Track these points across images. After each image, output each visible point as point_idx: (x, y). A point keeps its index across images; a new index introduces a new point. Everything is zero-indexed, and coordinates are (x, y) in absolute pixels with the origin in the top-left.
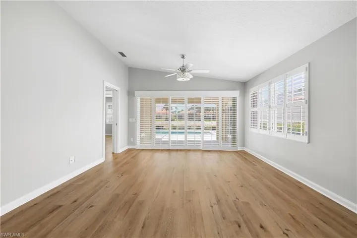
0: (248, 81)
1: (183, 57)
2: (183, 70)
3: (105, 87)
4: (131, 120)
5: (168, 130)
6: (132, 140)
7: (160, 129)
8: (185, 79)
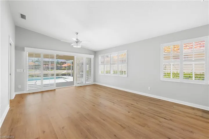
0: (97, 51)
1: (77, 34)
6: (20, 87)
7: (33, 77)
8: (78, 47)
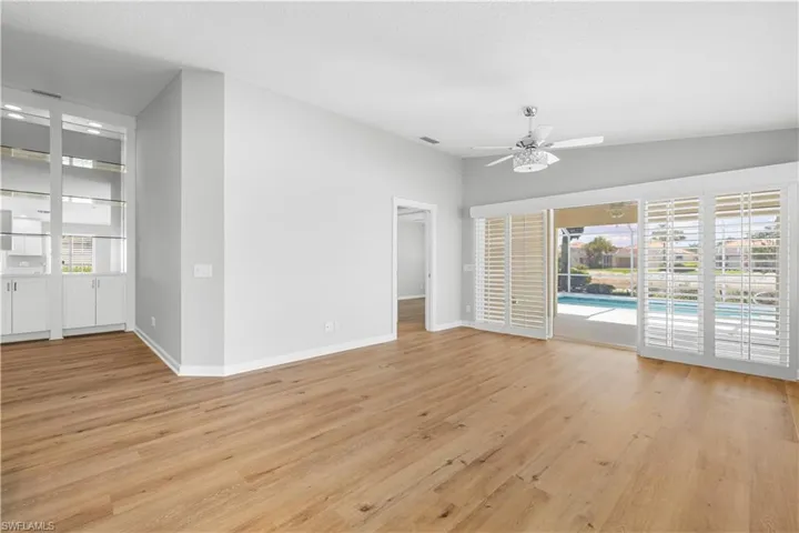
1: (529, 112)
2: (529, 145)
3: (396, 207)
4: (466, 268)
5: (634, 299)
6: (468, 309)
8: (536, 168)
